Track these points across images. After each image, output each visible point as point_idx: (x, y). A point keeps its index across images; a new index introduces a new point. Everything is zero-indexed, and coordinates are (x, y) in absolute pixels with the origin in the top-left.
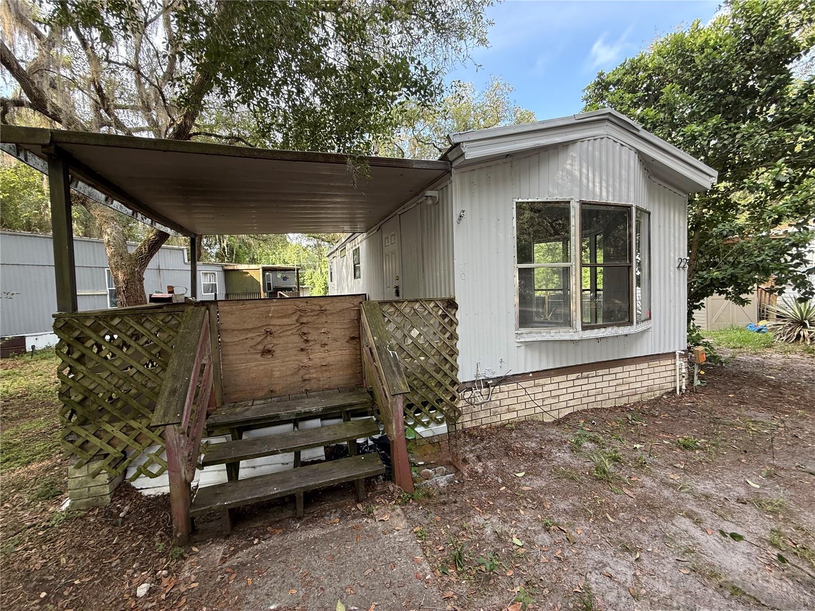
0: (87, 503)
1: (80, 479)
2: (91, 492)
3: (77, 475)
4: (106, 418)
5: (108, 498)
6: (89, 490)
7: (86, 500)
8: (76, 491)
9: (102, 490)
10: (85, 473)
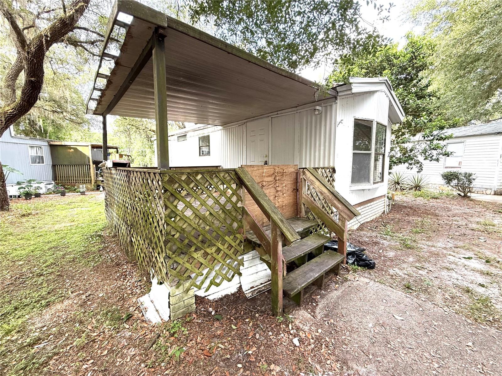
0: (183, 312)
1: (179, 296)
2: (185, 304)
3: (177, 293)
4: (193, 249)
5: (194, 306)
6: (184, 303)
7: (182, 310)
8: (176, 305)
9: (191, 301)
10: (181, 291)
